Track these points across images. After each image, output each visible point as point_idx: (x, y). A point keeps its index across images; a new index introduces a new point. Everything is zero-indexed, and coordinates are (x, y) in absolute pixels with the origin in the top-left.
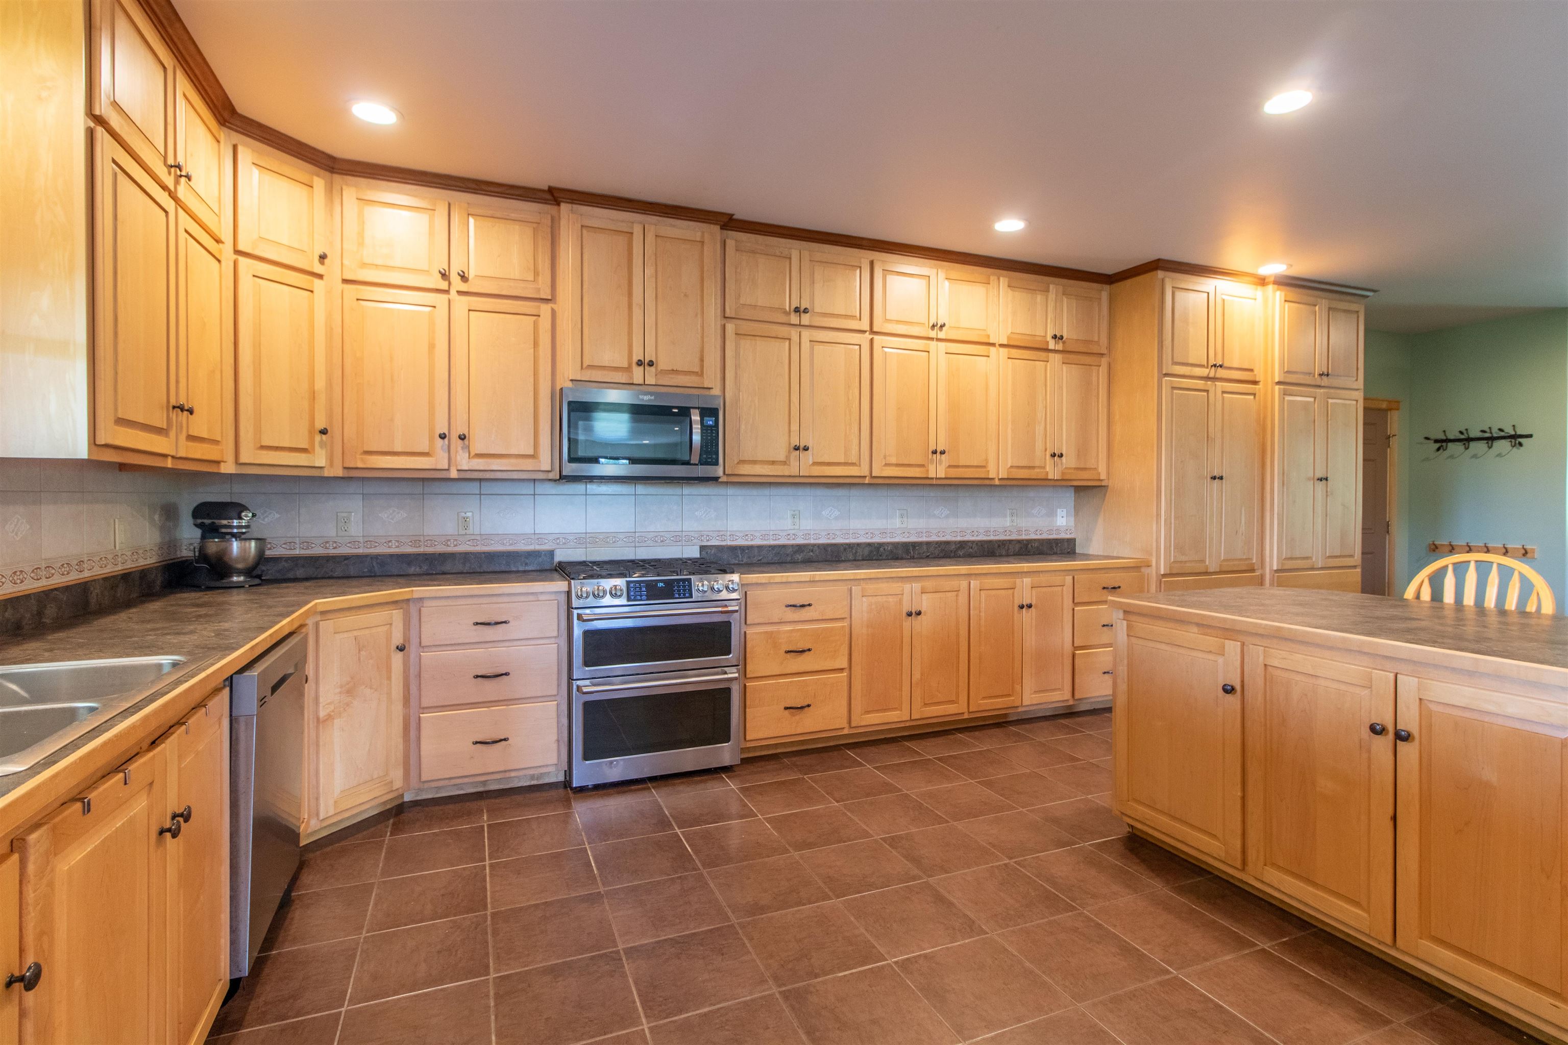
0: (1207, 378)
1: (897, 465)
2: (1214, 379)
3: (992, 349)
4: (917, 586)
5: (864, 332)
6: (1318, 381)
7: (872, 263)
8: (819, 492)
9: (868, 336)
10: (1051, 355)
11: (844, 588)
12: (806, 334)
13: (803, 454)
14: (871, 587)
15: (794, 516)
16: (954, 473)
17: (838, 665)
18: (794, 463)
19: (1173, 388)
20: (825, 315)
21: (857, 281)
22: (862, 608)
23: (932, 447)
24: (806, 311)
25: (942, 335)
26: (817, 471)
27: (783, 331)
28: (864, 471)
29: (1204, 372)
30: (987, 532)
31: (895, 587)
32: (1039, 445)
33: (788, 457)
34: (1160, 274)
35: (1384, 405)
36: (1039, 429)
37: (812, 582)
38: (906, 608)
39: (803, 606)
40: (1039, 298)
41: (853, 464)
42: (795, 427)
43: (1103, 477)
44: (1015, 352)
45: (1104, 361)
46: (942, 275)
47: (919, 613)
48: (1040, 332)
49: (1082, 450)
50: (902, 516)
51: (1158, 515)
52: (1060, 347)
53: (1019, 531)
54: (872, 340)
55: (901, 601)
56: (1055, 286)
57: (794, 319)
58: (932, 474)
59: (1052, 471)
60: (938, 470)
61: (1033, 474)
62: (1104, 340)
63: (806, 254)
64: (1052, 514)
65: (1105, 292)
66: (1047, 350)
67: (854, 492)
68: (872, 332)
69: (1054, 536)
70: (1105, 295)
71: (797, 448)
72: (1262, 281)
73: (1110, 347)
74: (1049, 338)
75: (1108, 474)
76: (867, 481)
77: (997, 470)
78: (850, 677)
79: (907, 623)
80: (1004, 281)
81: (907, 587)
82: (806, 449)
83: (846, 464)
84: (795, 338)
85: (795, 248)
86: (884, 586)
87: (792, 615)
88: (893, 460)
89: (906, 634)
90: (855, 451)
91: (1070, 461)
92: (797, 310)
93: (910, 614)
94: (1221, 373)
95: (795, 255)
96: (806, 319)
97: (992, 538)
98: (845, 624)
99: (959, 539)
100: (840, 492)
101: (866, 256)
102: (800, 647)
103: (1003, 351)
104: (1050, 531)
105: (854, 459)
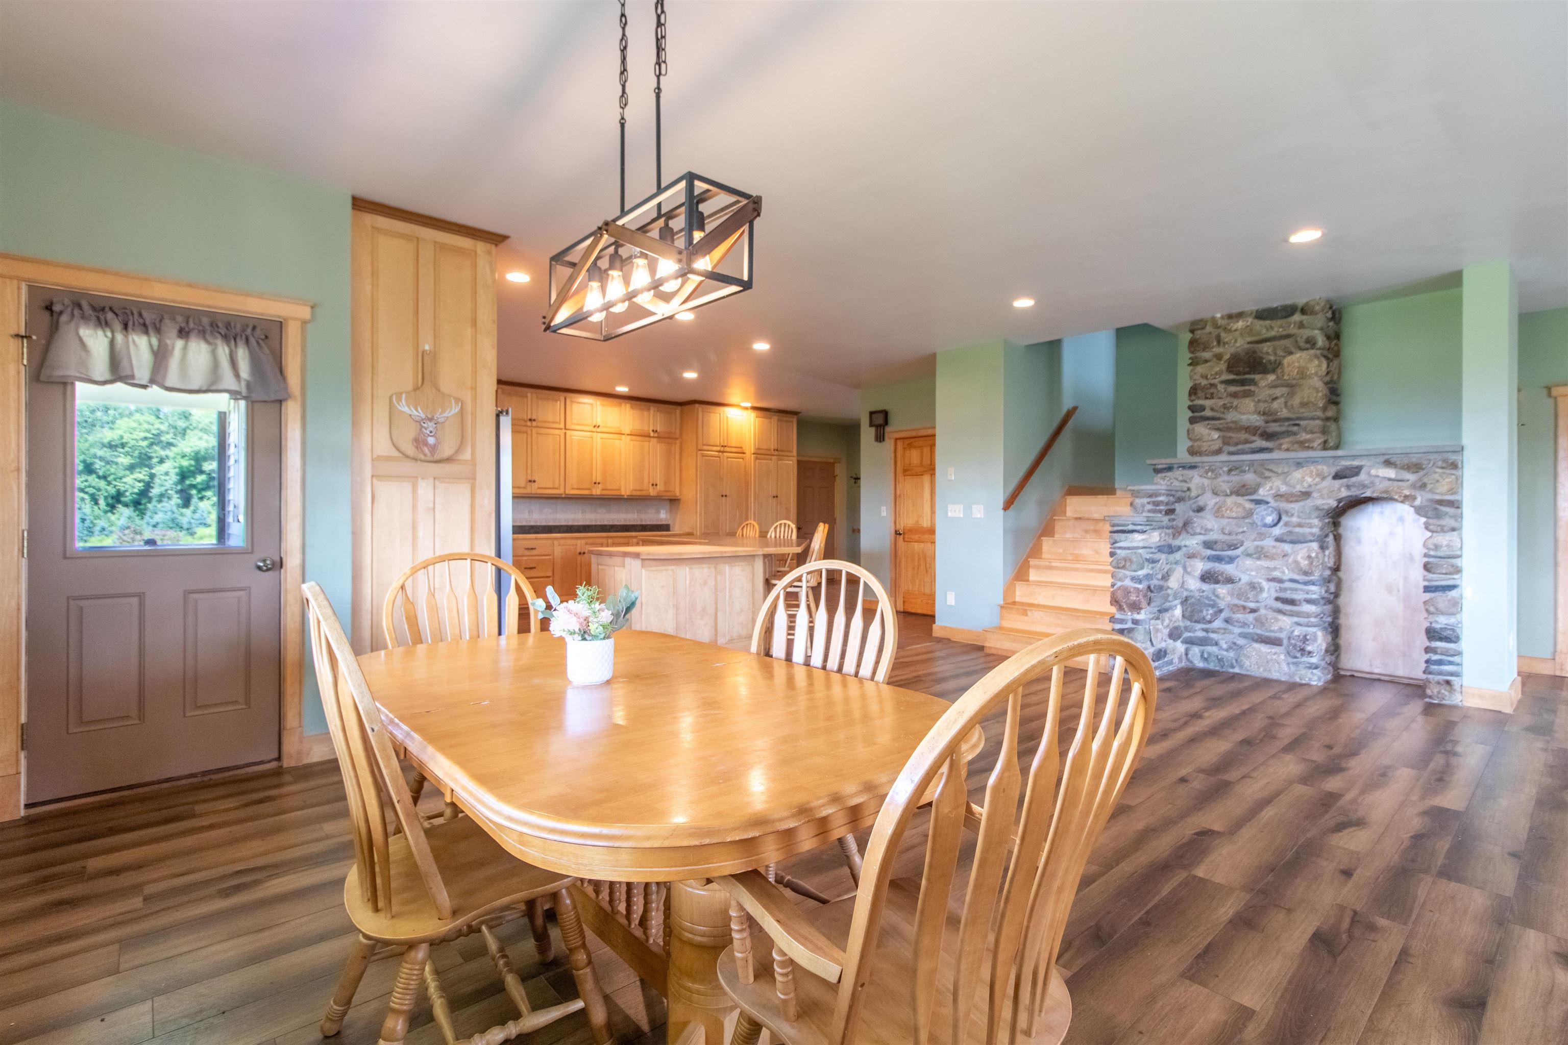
0: (719, 451)
1: (578, 489)
2: (723, 452)
3: (623, 436)
4: (583, 542)
5: (561, 429)
6: (773, 453)
7: (565, 399)
8: (542, 501)
9: (564, 431)
10: (652, 439)
11: (549, 542)
12: (534, 430)
13: (533, 484)
14: (562, 542)
15: (529, 512)
16: (605, 492)
17: (547, 575)
18: (529, 487)
19: (703, 456)
20: (543, 422)
21: (559, 405)
22: (558, 551)
23: (594, 481)
24: (534, 420)
25: (599, 430)
26: (540, 491)
27: (524, 429)
28: (561, 491)
29: (718, 449)
30: (625, 520)
31: (574, 542)
32: (646, 481)
33: (526, 485)
34: (697, 405)
35: (832, 461)
36: (646, 473)
37: (536, 539)
38: (578, 551)
39: (532, 549)
40: (646, 413)
41: (556, 488)
42: (529, 472)
43: (678, 494)
44: (634, 438)
45: (678, 442)
46: (598, 403)
47: (584, 553)
48: (646, 428)
49: (667, 482)
50: (582, 513)
51: (696, 512)
52: (656, 435)
53: (641, 520)
54: (565, 433)
55: (576, 549)
56: (653, 408)
57: (529, 423)
58: (594, 493)
59: (652, 492)
60: (597, 491)
61: (644, 493)
62: (678, 432)
63: (534, 395)
64: (658, 512)
65: (678, 410)
66: (650, 437)
67: (559, 501)
68: (565, 429)
69: (659, 523)
70: (678, 412)
71: (530, 481)
72: (746, 408)
73: (681, 435)
74: (651, 431)
75: (680, 492)
76: (563, 496)
77: (626, 491)
78: (553, 580)
79: (579, 558)
80: (628, 406)
81: (579, 542)
82: (534, 481)
83: (553, 488)
84: (529, 432)
85: (530, 393)
86: (569, 542)
87: (527, 553)
88: (575, 486)
89: (579, 562)
90: (557, 482)
91: (661, 487)
92: (530, 420)
93: (580, 553)
94: (727, 449)
95: (529, 395)
96: (534, 424)
97: (628, 523)
98: (551, 557)
99: (611, 523)
100: (552, 501)
101: (562, 395)
102: (531, 566)
103: (629, 437)
104: (657, 521)
105: (557, 486)
